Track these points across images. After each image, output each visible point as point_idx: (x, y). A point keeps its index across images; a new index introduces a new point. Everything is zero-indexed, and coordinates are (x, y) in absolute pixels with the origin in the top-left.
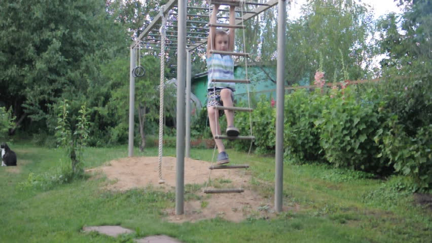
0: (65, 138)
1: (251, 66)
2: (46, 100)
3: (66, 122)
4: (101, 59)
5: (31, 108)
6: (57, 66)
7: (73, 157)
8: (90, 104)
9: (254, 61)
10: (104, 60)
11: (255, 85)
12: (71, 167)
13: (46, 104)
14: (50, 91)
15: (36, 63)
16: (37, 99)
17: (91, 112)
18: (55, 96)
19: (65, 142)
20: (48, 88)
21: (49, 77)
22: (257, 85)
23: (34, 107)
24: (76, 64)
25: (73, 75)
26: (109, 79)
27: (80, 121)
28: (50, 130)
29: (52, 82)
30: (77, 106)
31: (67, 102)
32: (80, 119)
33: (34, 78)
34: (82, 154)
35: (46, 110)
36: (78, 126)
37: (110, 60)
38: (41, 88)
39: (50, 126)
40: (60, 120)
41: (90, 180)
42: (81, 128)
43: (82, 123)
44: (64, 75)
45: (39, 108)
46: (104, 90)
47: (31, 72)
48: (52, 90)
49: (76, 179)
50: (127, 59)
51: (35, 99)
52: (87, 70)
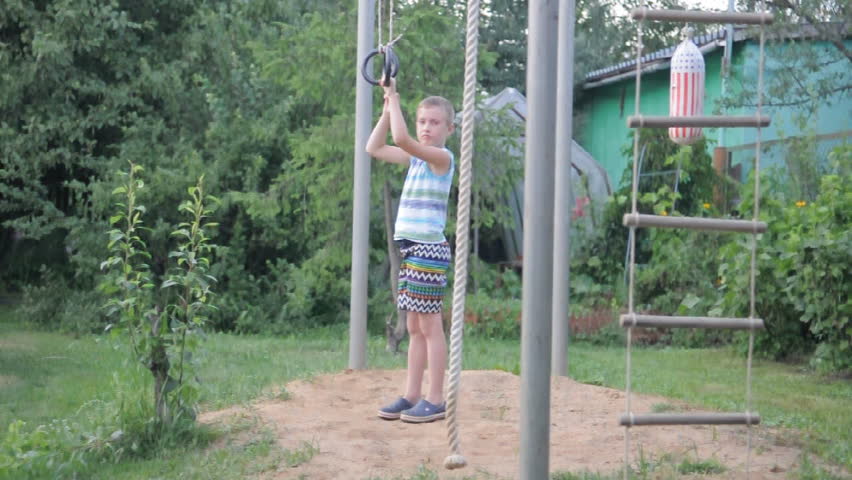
0: (131, 301)
1: (797, 40)
2: (68, 165)
3: (136, 246)
4: (256, 24)
5: (16, 193)
6: (103, 45)
7: (159, 366)
8: (215, 180)
9: (811, 21)
10: (263, 25)
11: (812, 110)
12: (152, 403)
13: (66, 182)
14: (80, 134)
15: (32, 37)
16: (36, 165)
17: (219, 208)
18: (97, 153)
19: (131, 311)
20: (73, 125)
21: (76, 85)
22: (823, 109)
23: (26, 189)
24: (168, 39)
25: (157, 77)
26: (281, 91)
27: (185, 240)
28: (79, 271)
29: (85, 103)
30: (172, 189)
31: (138, 175)
32: (184, 232)
33: (25, 89)
34: (190, 355)
35: (64, 201)
36: (176, 259)
37: (285, 26)
38: (51, 126)
39: (78, 257)
40: (116, 235)
41: (216, 448)
42: (186, 266)
43: (190, 248)
44: (126, 79)
45: (41, 194)
46: (264, 131)
47: (15, 68)
48: (88, 133)
49: (167, 446)
50: (346, 19)
51: (31, 164)
52: (208, 59)
